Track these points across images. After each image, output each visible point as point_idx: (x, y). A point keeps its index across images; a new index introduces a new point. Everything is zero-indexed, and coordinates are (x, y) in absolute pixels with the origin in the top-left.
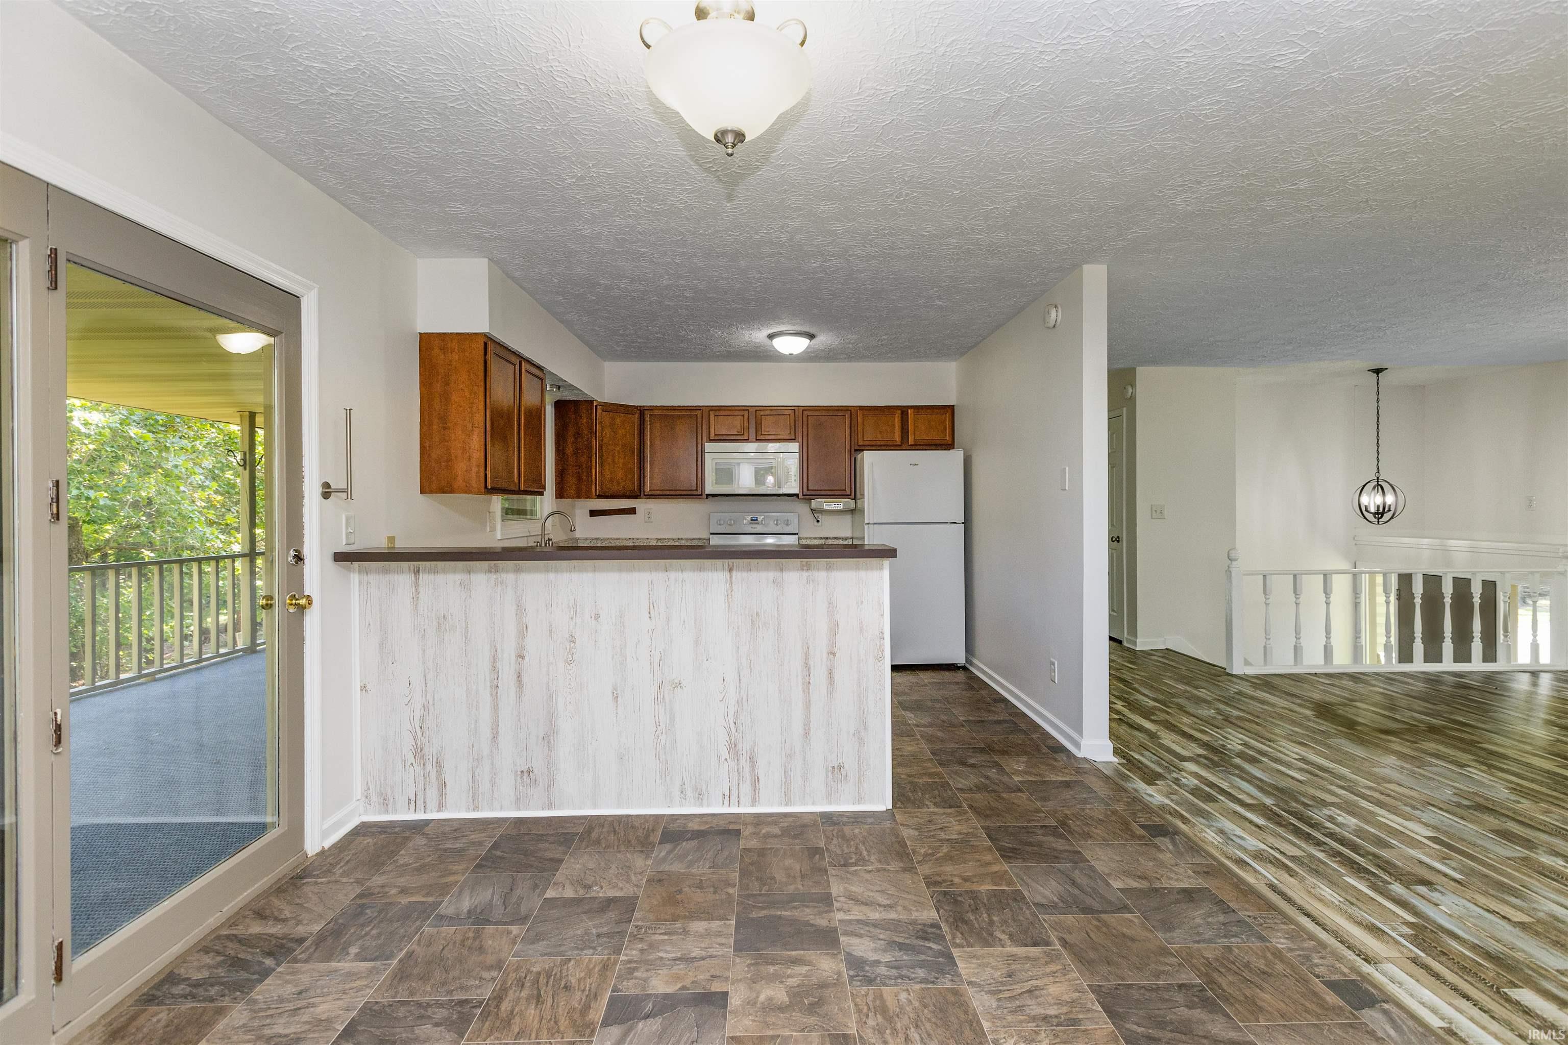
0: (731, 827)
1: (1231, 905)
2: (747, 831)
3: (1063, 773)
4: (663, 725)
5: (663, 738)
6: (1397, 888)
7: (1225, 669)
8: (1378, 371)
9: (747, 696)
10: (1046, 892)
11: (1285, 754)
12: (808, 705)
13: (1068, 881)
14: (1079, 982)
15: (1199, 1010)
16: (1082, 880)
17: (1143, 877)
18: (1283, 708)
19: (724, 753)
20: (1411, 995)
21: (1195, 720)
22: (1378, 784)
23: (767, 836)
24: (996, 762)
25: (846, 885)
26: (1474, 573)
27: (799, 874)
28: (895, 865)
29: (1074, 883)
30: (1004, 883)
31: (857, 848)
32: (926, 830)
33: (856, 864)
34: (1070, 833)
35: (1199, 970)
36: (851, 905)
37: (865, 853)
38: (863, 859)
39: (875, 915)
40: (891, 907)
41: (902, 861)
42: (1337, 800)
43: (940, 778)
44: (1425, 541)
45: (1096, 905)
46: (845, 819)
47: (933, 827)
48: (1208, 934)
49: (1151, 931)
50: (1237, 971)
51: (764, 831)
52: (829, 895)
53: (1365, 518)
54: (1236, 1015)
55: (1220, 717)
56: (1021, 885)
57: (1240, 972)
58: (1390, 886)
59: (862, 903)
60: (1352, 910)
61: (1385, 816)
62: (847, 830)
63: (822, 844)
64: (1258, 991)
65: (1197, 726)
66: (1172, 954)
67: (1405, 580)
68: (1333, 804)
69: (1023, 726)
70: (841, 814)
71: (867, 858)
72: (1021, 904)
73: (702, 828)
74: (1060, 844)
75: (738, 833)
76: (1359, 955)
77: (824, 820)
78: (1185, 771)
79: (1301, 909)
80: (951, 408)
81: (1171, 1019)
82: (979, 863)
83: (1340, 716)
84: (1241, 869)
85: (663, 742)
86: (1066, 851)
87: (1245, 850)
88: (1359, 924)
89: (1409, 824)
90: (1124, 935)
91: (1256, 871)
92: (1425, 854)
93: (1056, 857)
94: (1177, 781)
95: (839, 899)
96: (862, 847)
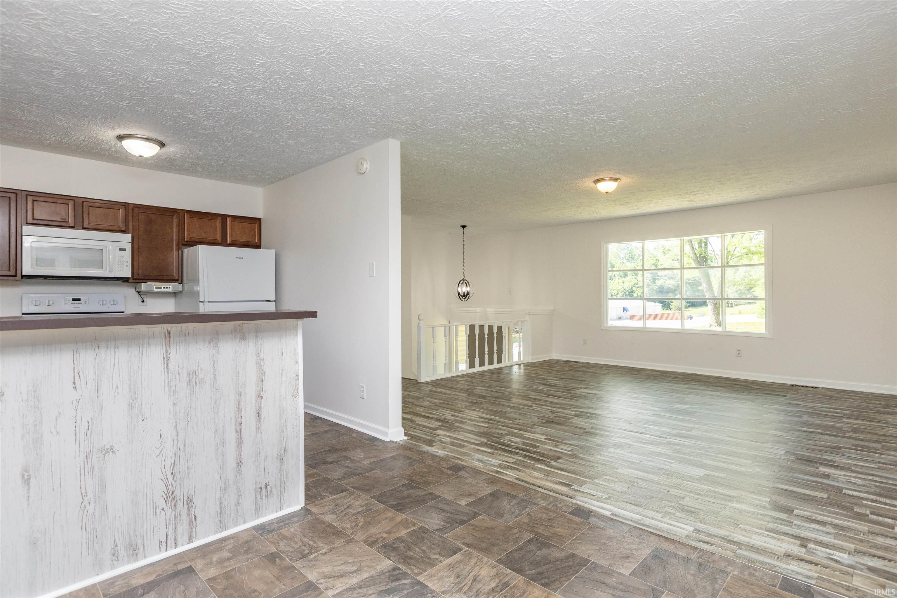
0: (180, 567)
1: (513, 493)
2: (199, 565)
3: (387, 452)
4: (90, 495)
5: (91, 508)
6: (553, 463)
7: (417, 380)
8: (464, 227)
9: (185, 446)
10: (435, 521)
11: (472, 416)
12: (240, 442)
13: (440, 511)
14: (490, 563)
15: (544, 549)
16: (447, 508)
17: (470, 495)
18: (453, 395)
19: (161, 503)
20: (593, 506)
21: (423, 408)
22: (513, 421)
23: (221, 561)
24: (345, 456)
25: (317, 570)
26: (494, 323)
27: (273, 579)
28: (338, 543)
29: (444, 511)
30: (411, 525)
31: (302, 542)
32: (339, 511)
33: (311, 553)
34: (419, 484)
35: (528, 530)
36: (332, 582)
37: (311, 543)
38: (313, 547)
39: (354, 580)
40: (359, 570)
41: (341, 538)
42: (506, 432)
43: (319, 476)
44: (478, 309)
45: (464, 518)
46: (276, 525)
47: (342, 508)
48: (517, 512)
49: (496, 520)
50: (540, 523)
51: (214, 559)
52: (310, 582)
53: (460, 299)
54: (557, 544)
55: (432, 405)
56: (420, 523)
57: (542, 523)
58: (551, 463)
59: (338, 577)
60: (550, 478)
61: (527, 435)
62: (284, 531)
63: (273, 549)
64: (554, 529)
65: (427, 411)
66: (513, 528)
67: (472, 328)
68: (506, 434)
69: (342, 431)
70: (270, 523)
71: (315, 545)
72: (429, 534)
73: (150, 579)
74: (420, 493)
75: (190, 570)
76: (567, 497)
77: (260, 532)
78: (440, 435)
79: (535, 485)
80: (259, 220)
81: (539, 559)
82: (387, 520)
83: (476, 394)
84: (501, 475)
85: (91, 511)
86: (426, 495)
87: (494, 466)
88: (556, 483)
89: (535, 435)
90: (487, 528)
91: (507, 474)
92: (549, 446)
93: (424, 500)
94: (441, 441)
95: (319, 582)
96: (304, 539)
